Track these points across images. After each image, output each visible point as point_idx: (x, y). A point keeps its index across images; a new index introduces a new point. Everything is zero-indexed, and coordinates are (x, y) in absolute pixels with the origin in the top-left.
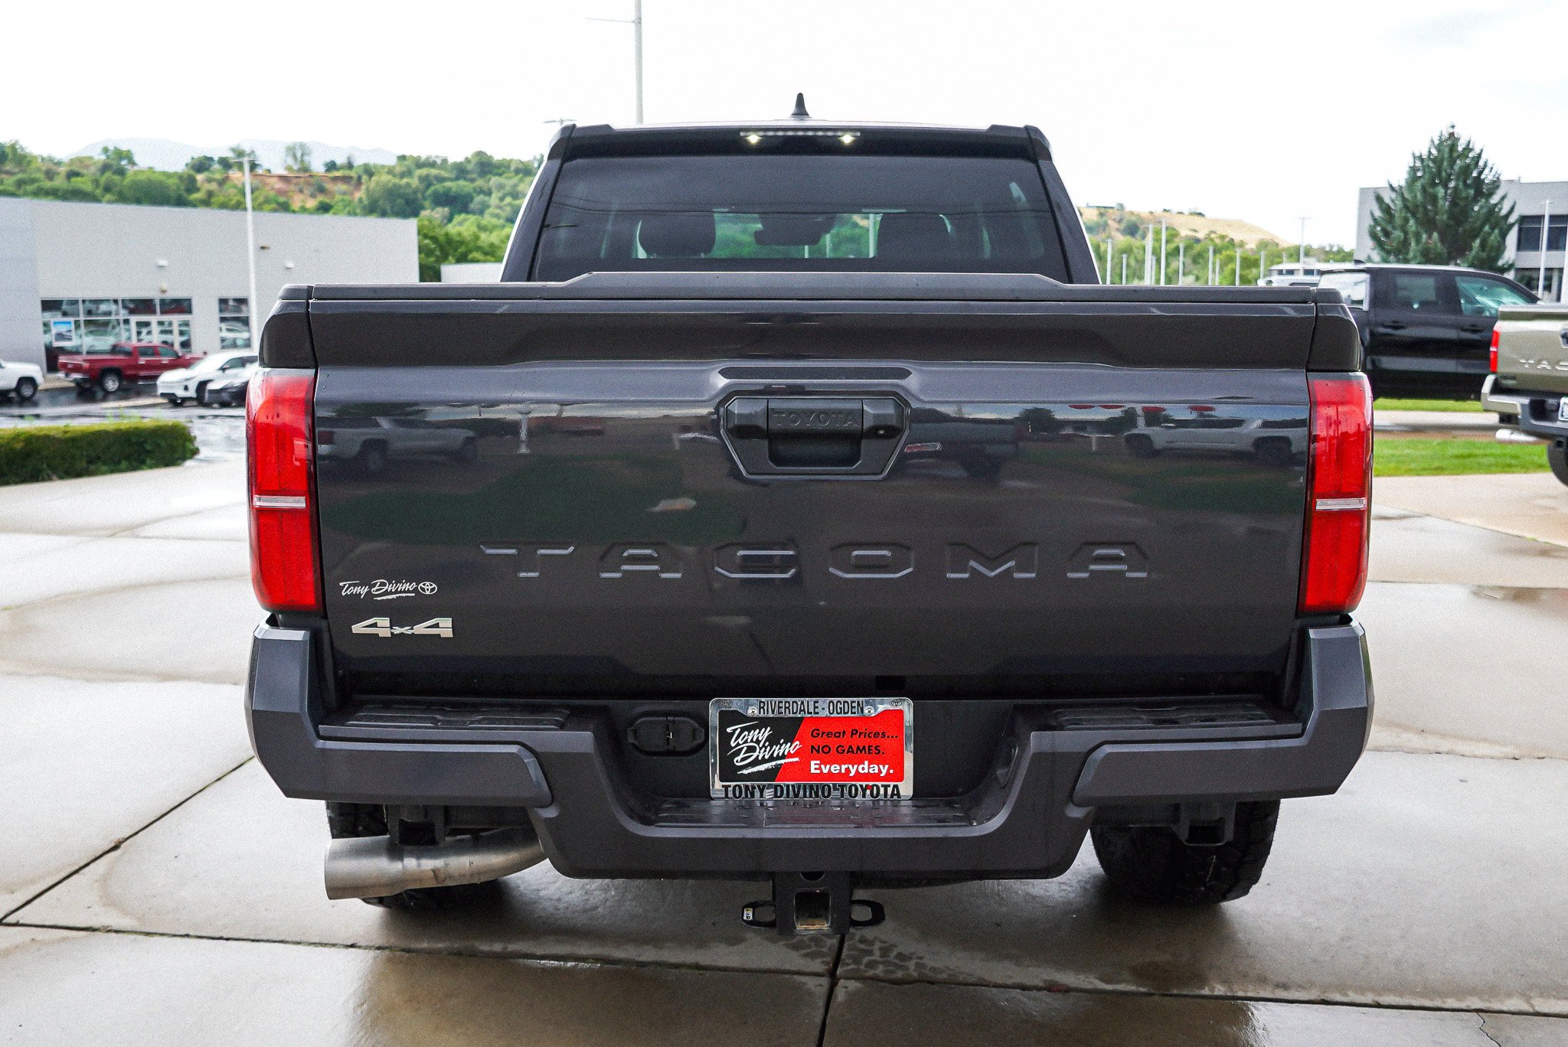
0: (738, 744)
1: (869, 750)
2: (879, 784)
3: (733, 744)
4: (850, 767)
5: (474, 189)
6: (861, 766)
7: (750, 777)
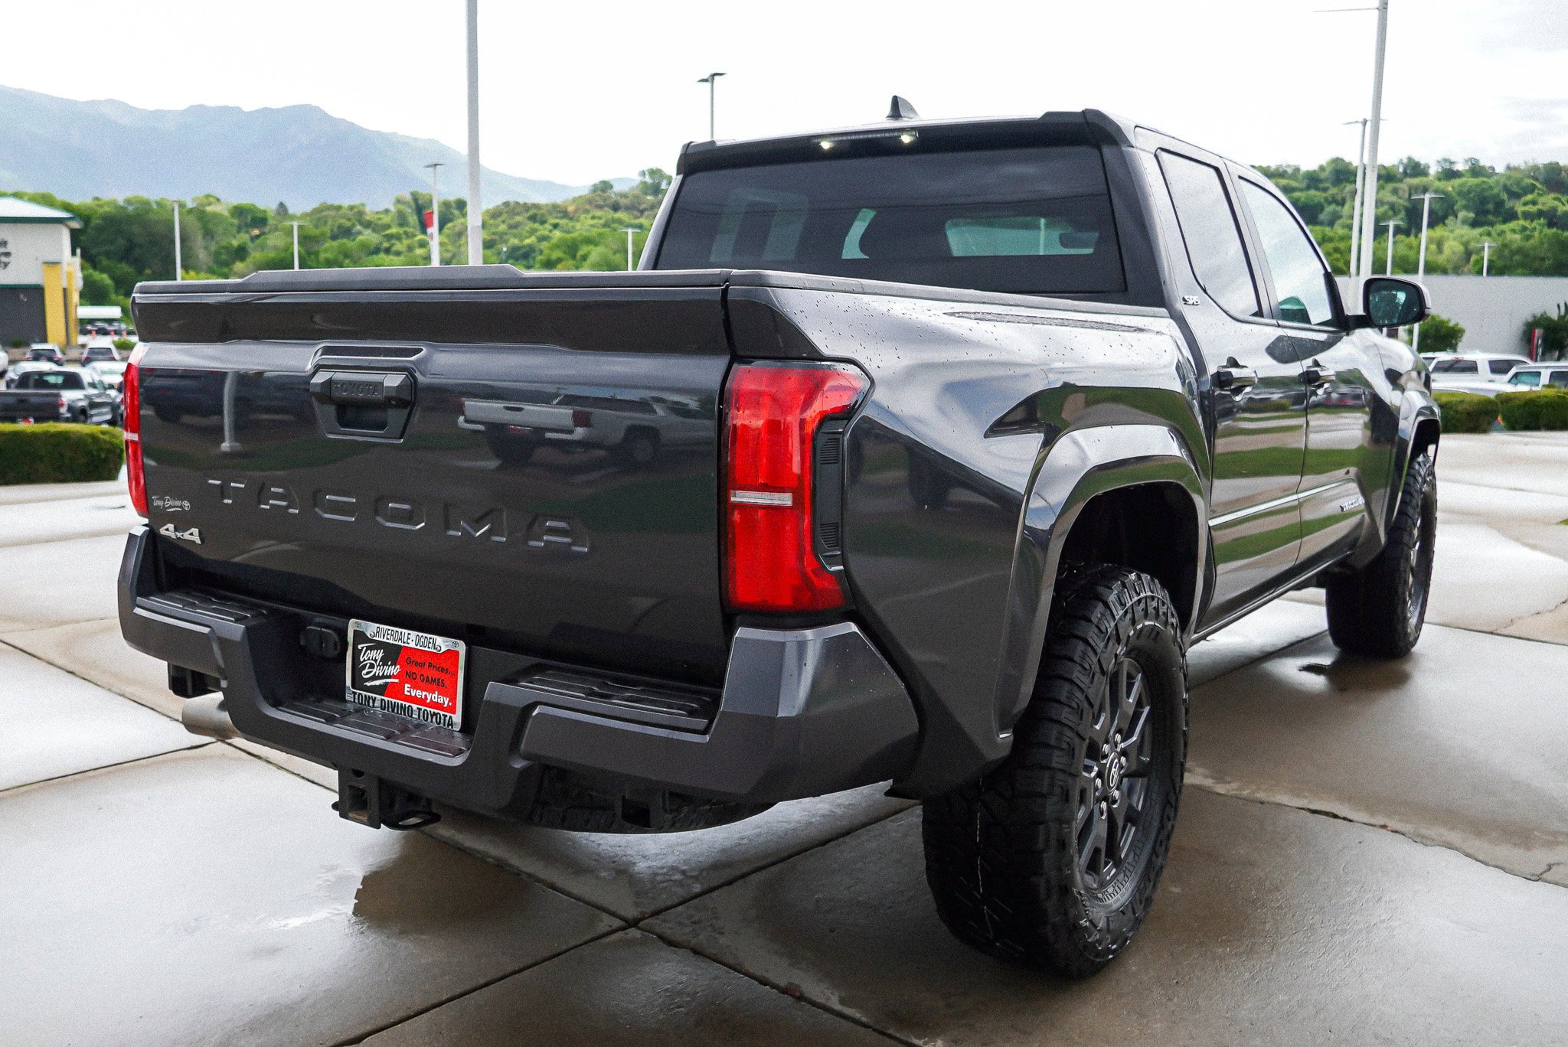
0: (364, 660)
1: (439, 682)
2: (442, 713)
3: (362, 660)
4: (427, 694)
5: (1326, 199)
6: (434, 695)
7: (372, 689)
